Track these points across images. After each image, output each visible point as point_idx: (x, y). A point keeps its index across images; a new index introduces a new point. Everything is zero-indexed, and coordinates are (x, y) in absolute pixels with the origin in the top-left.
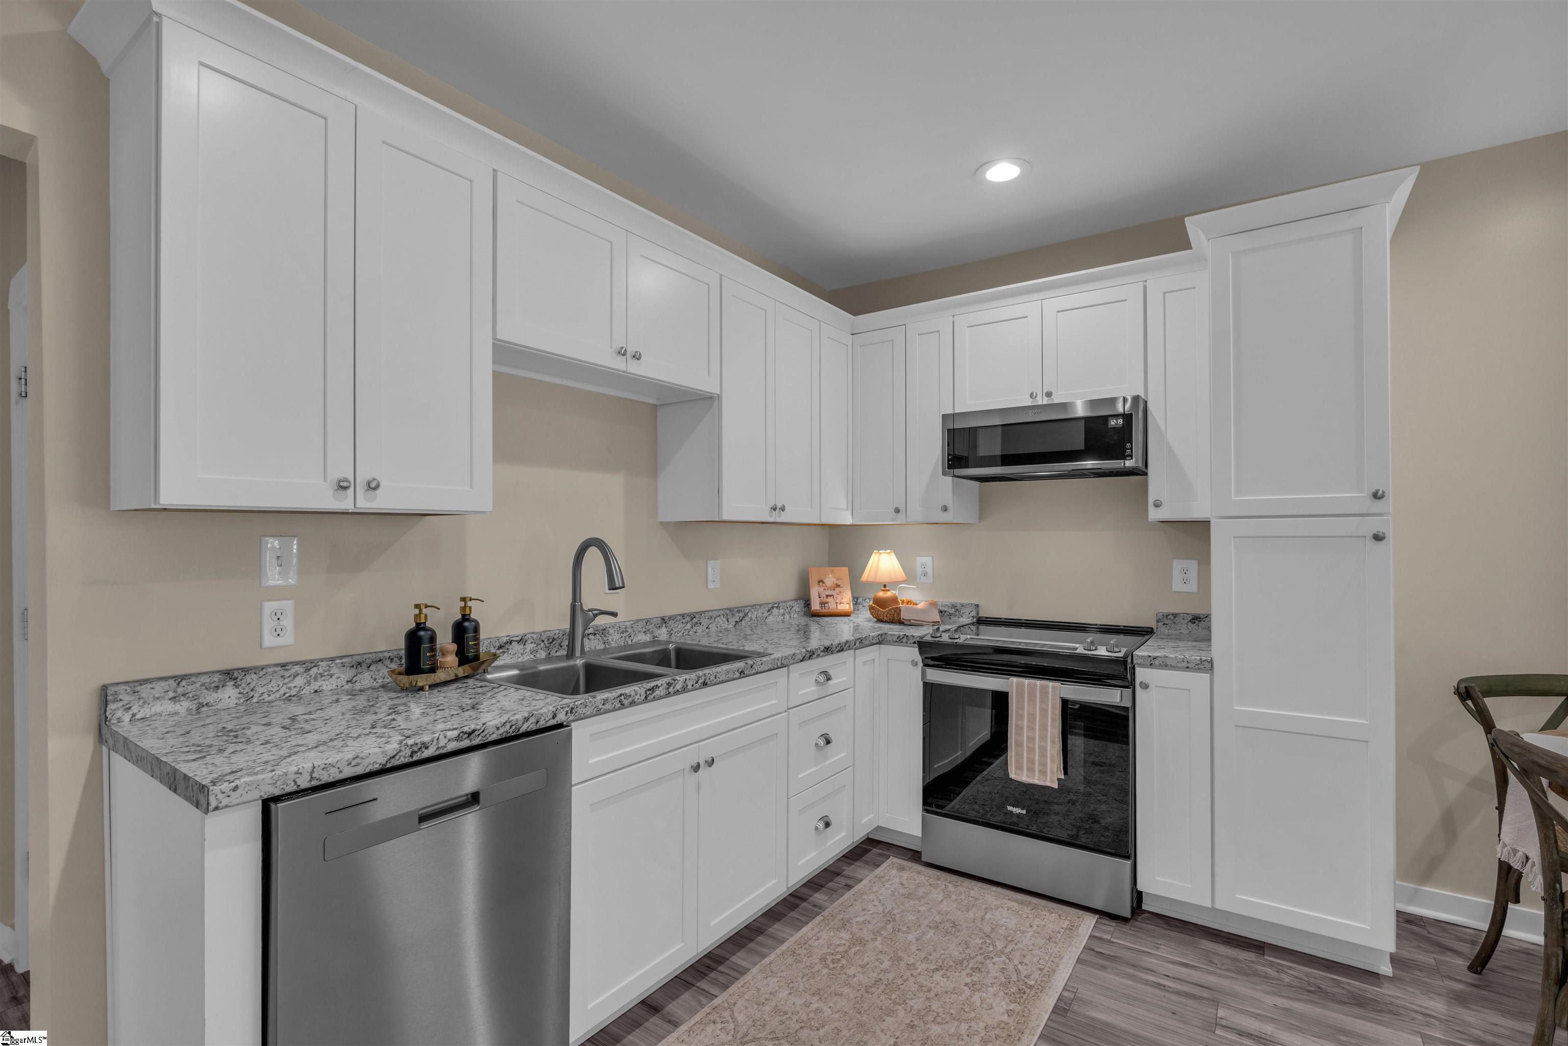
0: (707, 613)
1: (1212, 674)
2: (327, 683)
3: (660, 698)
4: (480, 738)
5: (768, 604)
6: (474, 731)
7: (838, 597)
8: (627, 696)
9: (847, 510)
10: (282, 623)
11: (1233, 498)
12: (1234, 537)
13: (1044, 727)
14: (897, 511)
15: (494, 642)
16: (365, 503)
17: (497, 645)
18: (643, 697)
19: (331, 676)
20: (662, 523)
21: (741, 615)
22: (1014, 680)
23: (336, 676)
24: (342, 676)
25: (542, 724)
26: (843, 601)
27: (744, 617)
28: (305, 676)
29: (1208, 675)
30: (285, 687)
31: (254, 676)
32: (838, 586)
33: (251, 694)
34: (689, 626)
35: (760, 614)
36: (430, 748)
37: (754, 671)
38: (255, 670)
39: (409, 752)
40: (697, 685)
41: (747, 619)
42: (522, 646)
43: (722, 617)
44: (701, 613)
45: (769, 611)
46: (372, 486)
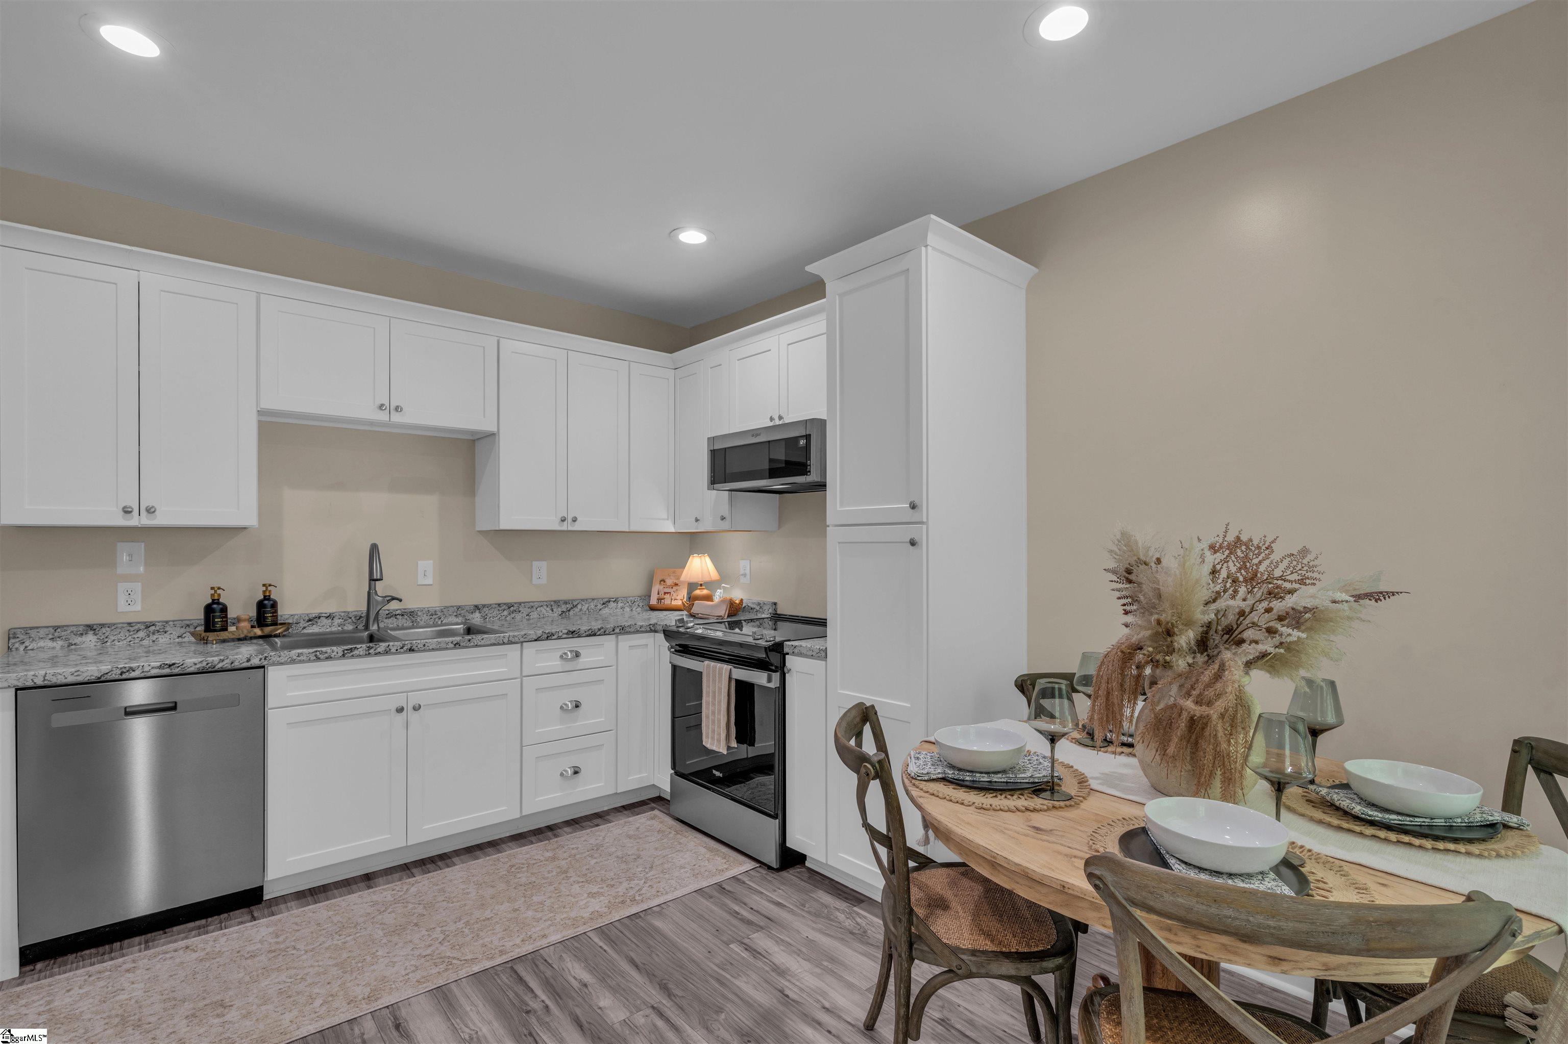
0: (526, 604)
1: (826, 661)
2: (162, 636)
3: (359, 656)
4: (179, 669)
5: (602, 599)
6: (174, 664)
7: (675, 594)
8: (322, 653)
9: (668, 519)
10: (131, 596)
11: (838, 509)
12: (839, 543)
13: (720, 702)
14: (697, 520)
15: (303, 616)
16: (145, 521)
17: (307, 618)
18: (341, 655)
19: (166, 632)
20: (479, 531)
21: (569, 606)
22: (707, 662)
23: (169, 632)
24: (174, 633)
25: (236, 664)
26: (678, 598)
27: (572, 608)
28: (145, 631)
29: (824, 662)
30: (130, 637)
31: (107, 629)
32: (676, 585)
33: (106, 640)
34: (506, 613)
35: (593, 607)
36: (136, 671)
37: (472, 644)
38: (109, 626)
39: (119, 672)
40: (402, 650)
41: (576, 610)
42: (330, 621)
43: (545, 607)
44: (520, 604)
45: (604, 604)
46: (150, 511)
